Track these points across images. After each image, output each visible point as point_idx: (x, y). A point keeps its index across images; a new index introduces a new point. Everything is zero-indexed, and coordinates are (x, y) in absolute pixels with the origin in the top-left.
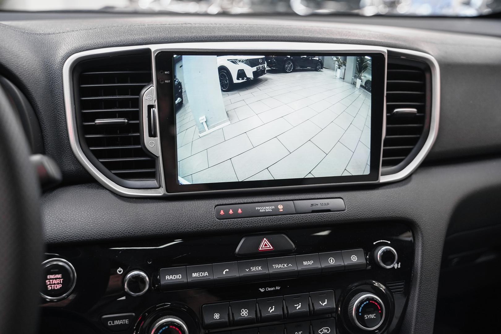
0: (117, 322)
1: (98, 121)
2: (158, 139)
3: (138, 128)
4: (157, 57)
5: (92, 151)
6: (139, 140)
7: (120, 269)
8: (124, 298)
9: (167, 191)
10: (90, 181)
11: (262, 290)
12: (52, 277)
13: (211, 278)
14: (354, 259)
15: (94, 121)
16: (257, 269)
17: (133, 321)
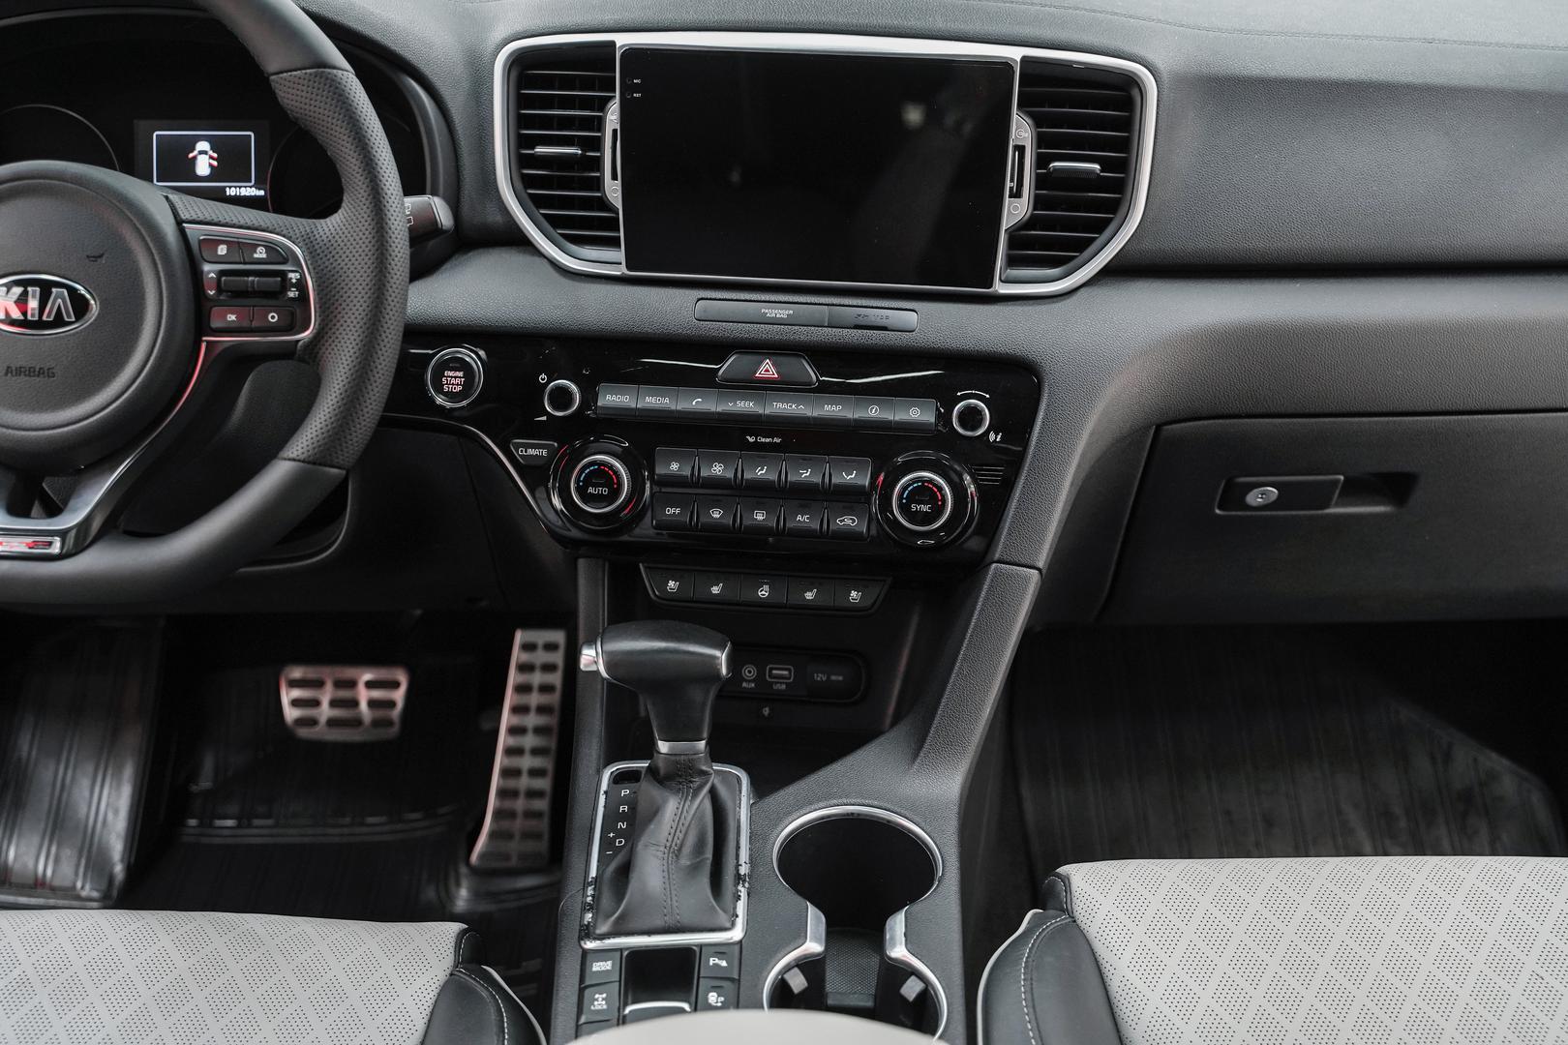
0: (530, 452)
1: (540, 150)
2: (619, 182)
3: (597, 164)
4: (623, 55)
5: (530, 195)
6: (597, 184)
7: (543, 376)
8: (544, 418)
9: (629, 267)
10: (522, 242)
11: (751, 439)
12: (451, 374)
13: (673, 408)
14: (914, 413)
15: (533, 148)
16: (745, 406)
17: (553, 453)
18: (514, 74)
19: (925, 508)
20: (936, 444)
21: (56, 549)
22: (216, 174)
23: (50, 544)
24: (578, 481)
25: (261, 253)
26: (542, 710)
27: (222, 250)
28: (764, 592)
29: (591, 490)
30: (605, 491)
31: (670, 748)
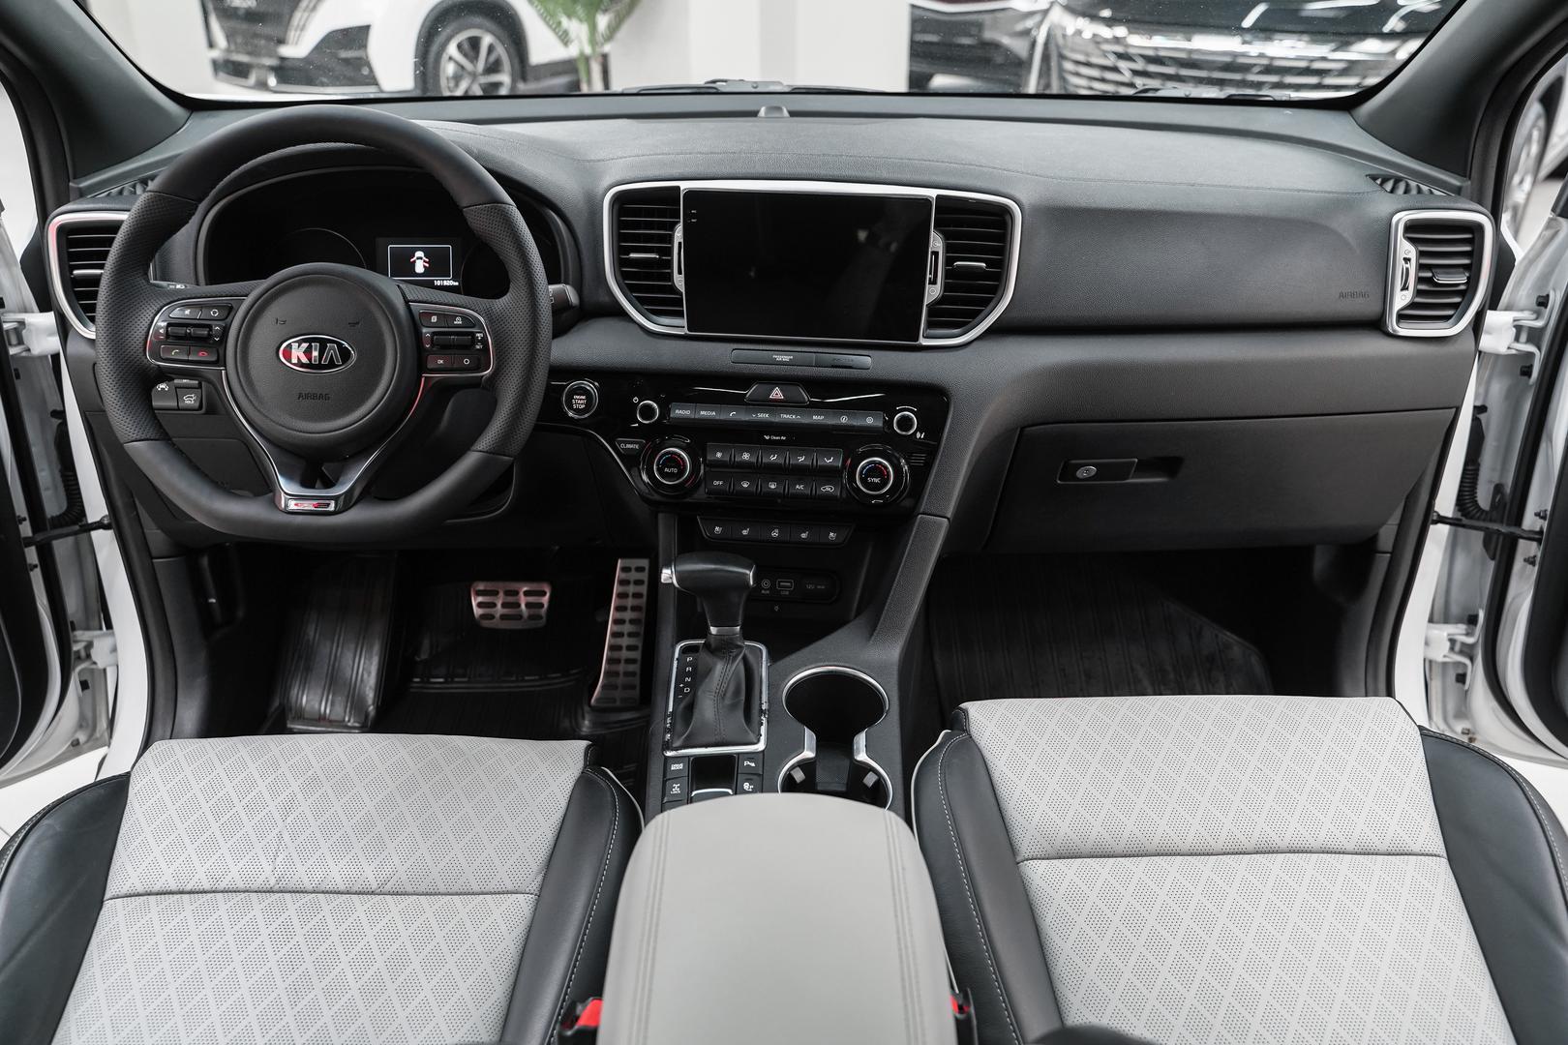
0: (628, 446)
1: (632, 255)
2: (683, 276)
3: (669, 264)
4: (685, 195)
5: (627, 284)
6: (670, 277)
7: (636, 398)
8: (637, 425)
9: (689, 330)
10: (622, 314)
11: (767, 438)
12: (578, 397)
13: (717, 418)
14: (870, 421)
15: (628, 255)
16: (763, 416)
17: (642, 447)
18: (616, 207)
19: (877, 480)
20: (884, 440)
21: (332, 508)
22: (428, 272)
23: (328, 505)
24: (658, 465)
25: (458, 321)
26: (634, 609)
27: (434, 319)
28: (775, 534)
29: (666, 470)
30: (675, 470)
31: (718, 631)
